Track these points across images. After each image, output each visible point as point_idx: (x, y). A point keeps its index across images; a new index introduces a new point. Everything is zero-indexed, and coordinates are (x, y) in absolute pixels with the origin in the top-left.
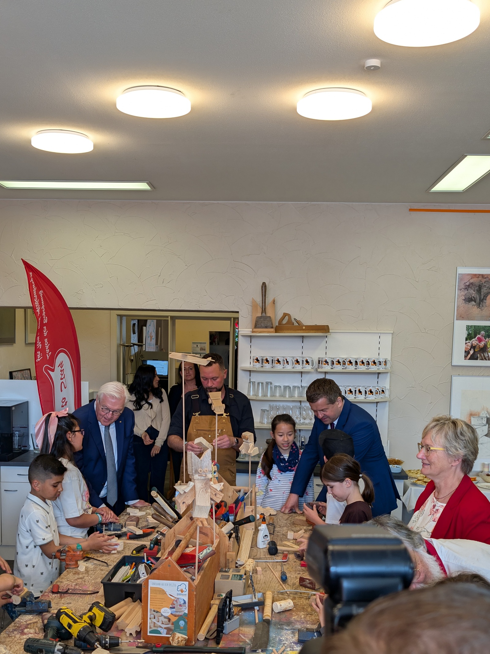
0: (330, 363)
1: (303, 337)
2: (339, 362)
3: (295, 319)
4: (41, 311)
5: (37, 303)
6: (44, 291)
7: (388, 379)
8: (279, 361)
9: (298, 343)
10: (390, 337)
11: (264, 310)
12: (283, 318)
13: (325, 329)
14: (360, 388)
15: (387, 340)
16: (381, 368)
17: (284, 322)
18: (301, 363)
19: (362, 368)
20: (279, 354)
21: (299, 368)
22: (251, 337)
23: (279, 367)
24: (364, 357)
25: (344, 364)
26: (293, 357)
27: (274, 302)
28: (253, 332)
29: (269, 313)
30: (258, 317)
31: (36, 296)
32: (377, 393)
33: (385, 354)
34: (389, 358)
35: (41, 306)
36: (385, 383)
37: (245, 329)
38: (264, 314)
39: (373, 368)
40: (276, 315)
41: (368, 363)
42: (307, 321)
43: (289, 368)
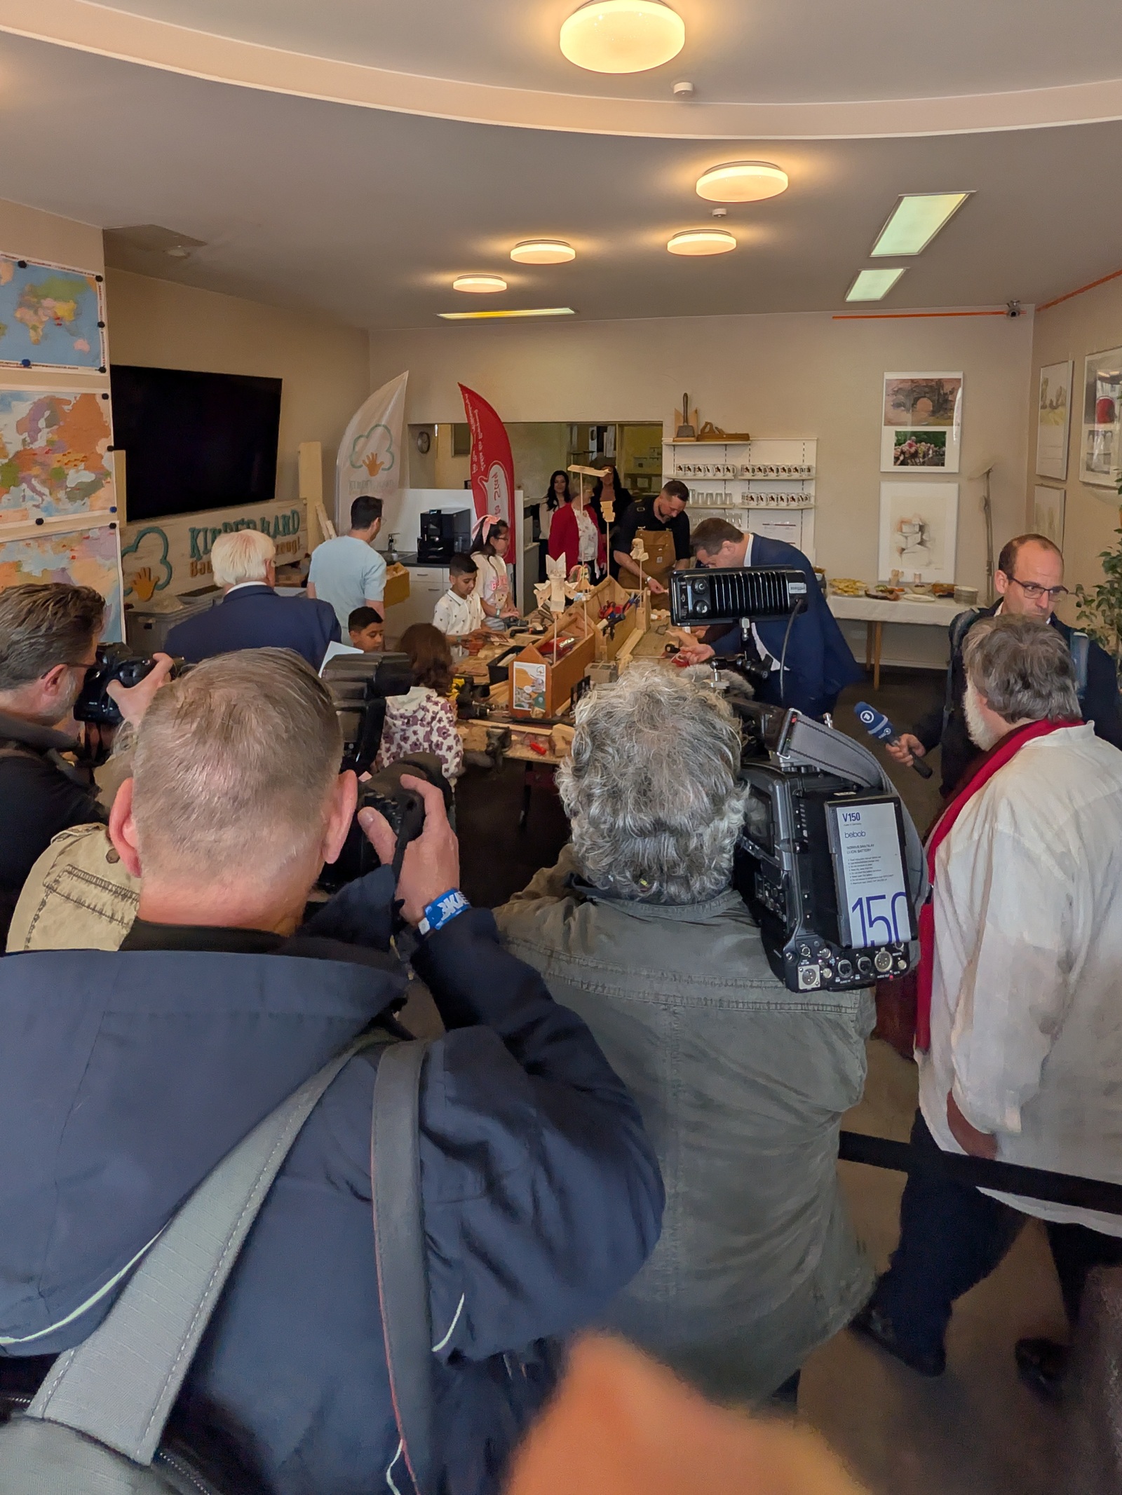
0: (751, 471)
1: (726, 445)
2: (760, 469)
3: (716, 428)
4: (476, 428)
5: (472, 421)
6: (479, 410)
7: (813, 486)
8: (700, 470)
9: (721, 451)
10: (815, 443)
11: (686, 420)
12: (705, 427)
13: (746, 437)
14: (783, 495)
15: (811, 447)
16: (805, 475)
17: (707, 430)
18: (722, 470)
19: (784, 475)
20: (700, 462)
21: (720, 475)
22: (674, 446)
23: (700, 475)
24: (788, 463)
25: (765, 471)
26: (714, 465)
27: (696, 411)
28: (674, 441)
29: (692, 423)
30: (680, 427)
31: (471, 415)
32: (799, 500)
33: (811, 461)
34: (813, 463)
35: (476, 423)
36: (810, 489)
37: (667, 439)
38: (686, 424)
39: (796, 475)
40: (698, 424)
41: (790, 470)
42: (730, 429)
43: (710, 475)
